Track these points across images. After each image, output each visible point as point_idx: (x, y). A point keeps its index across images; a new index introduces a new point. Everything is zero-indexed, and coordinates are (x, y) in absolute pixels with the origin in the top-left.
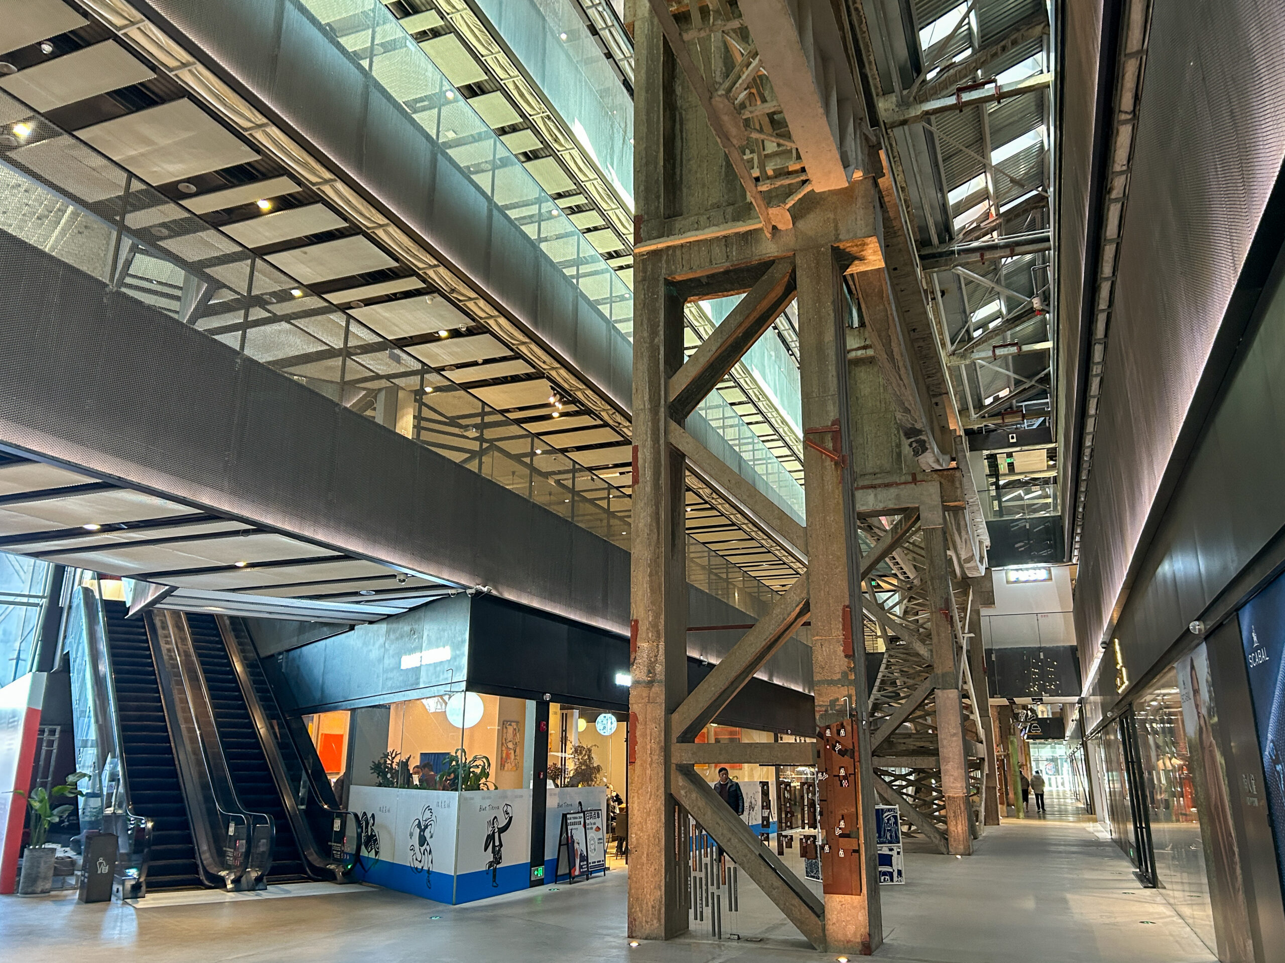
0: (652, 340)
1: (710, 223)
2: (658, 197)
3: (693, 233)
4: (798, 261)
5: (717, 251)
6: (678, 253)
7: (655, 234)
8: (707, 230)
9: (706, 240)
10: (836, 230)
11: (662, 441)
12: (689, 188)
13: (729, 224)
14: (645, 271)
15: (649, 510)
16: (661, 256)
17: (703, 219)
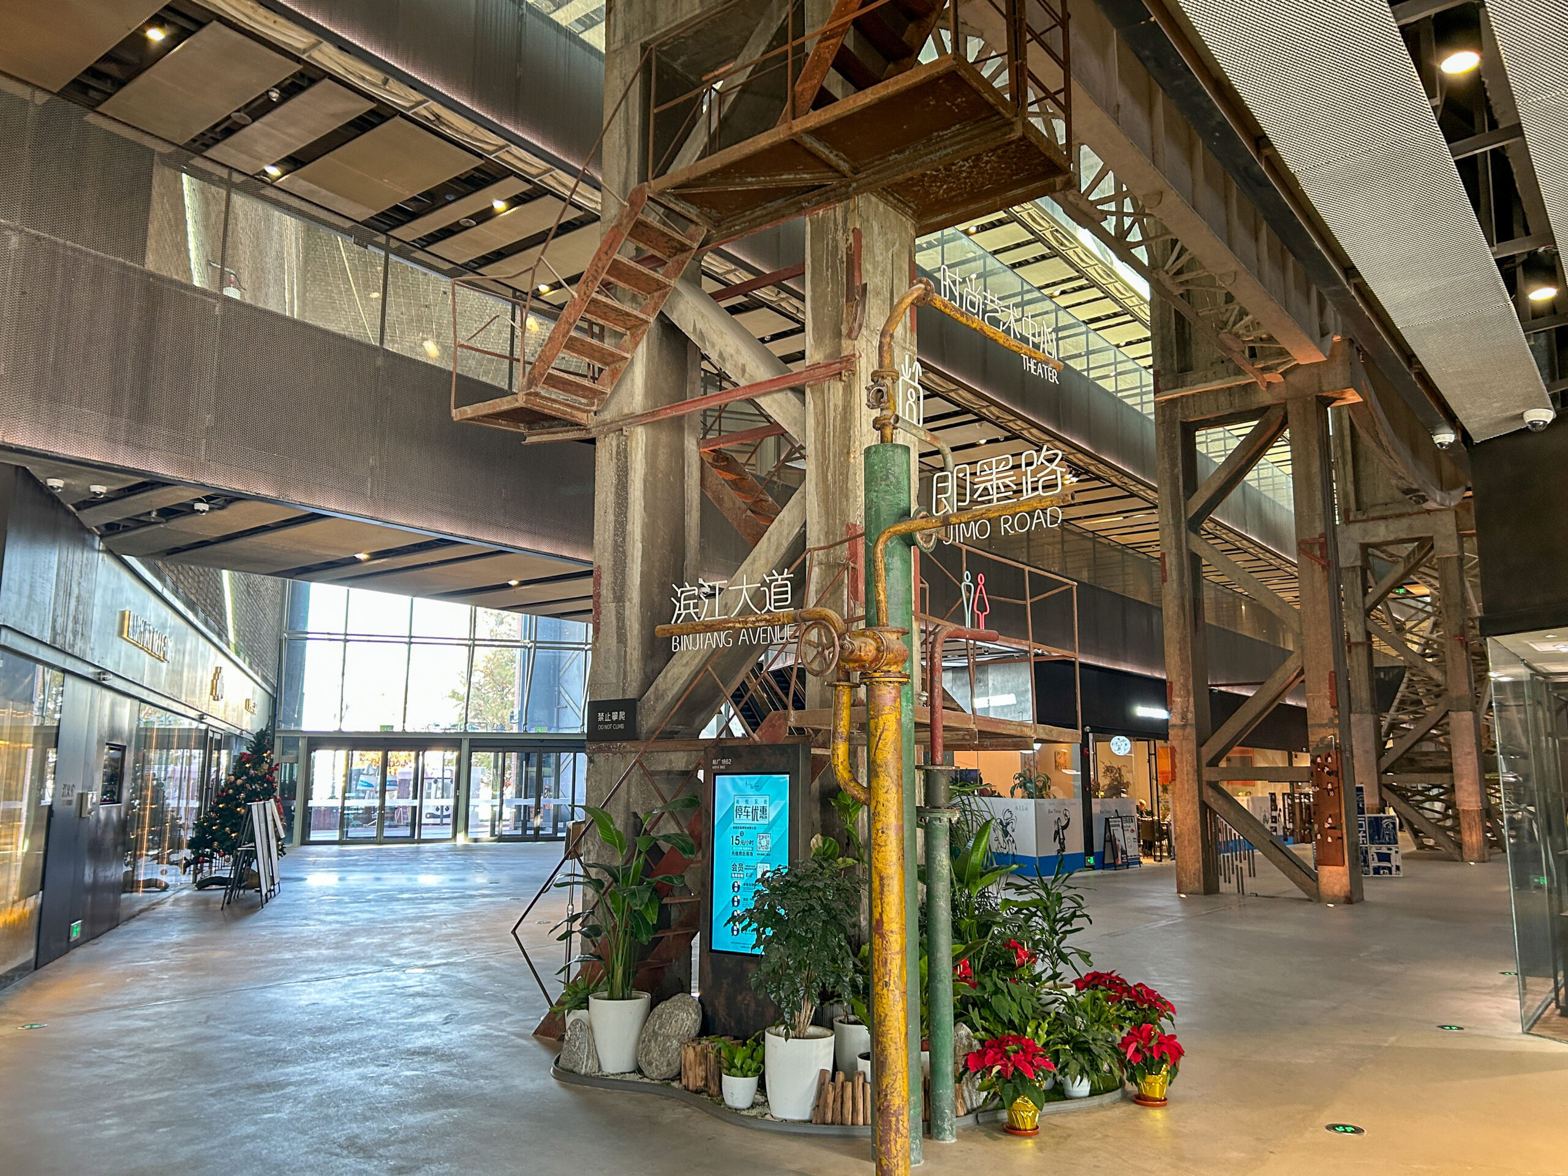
0: (1173, 470)
2: (1172, 356)
3: (1202, 385)
4: (1289, 408)
5: (1223, 399)
6: (1191, 401)
7: (1171, 385)
8: (1213, 383)
9: (1213, 390)
10: (1320, 382)
11: (1184, 550)
12: (1197, 344)
13: (1233, 378)
14: (1164, 416)
15: (1177, 602)
16: (1177, 404)
17: (1210, 374)
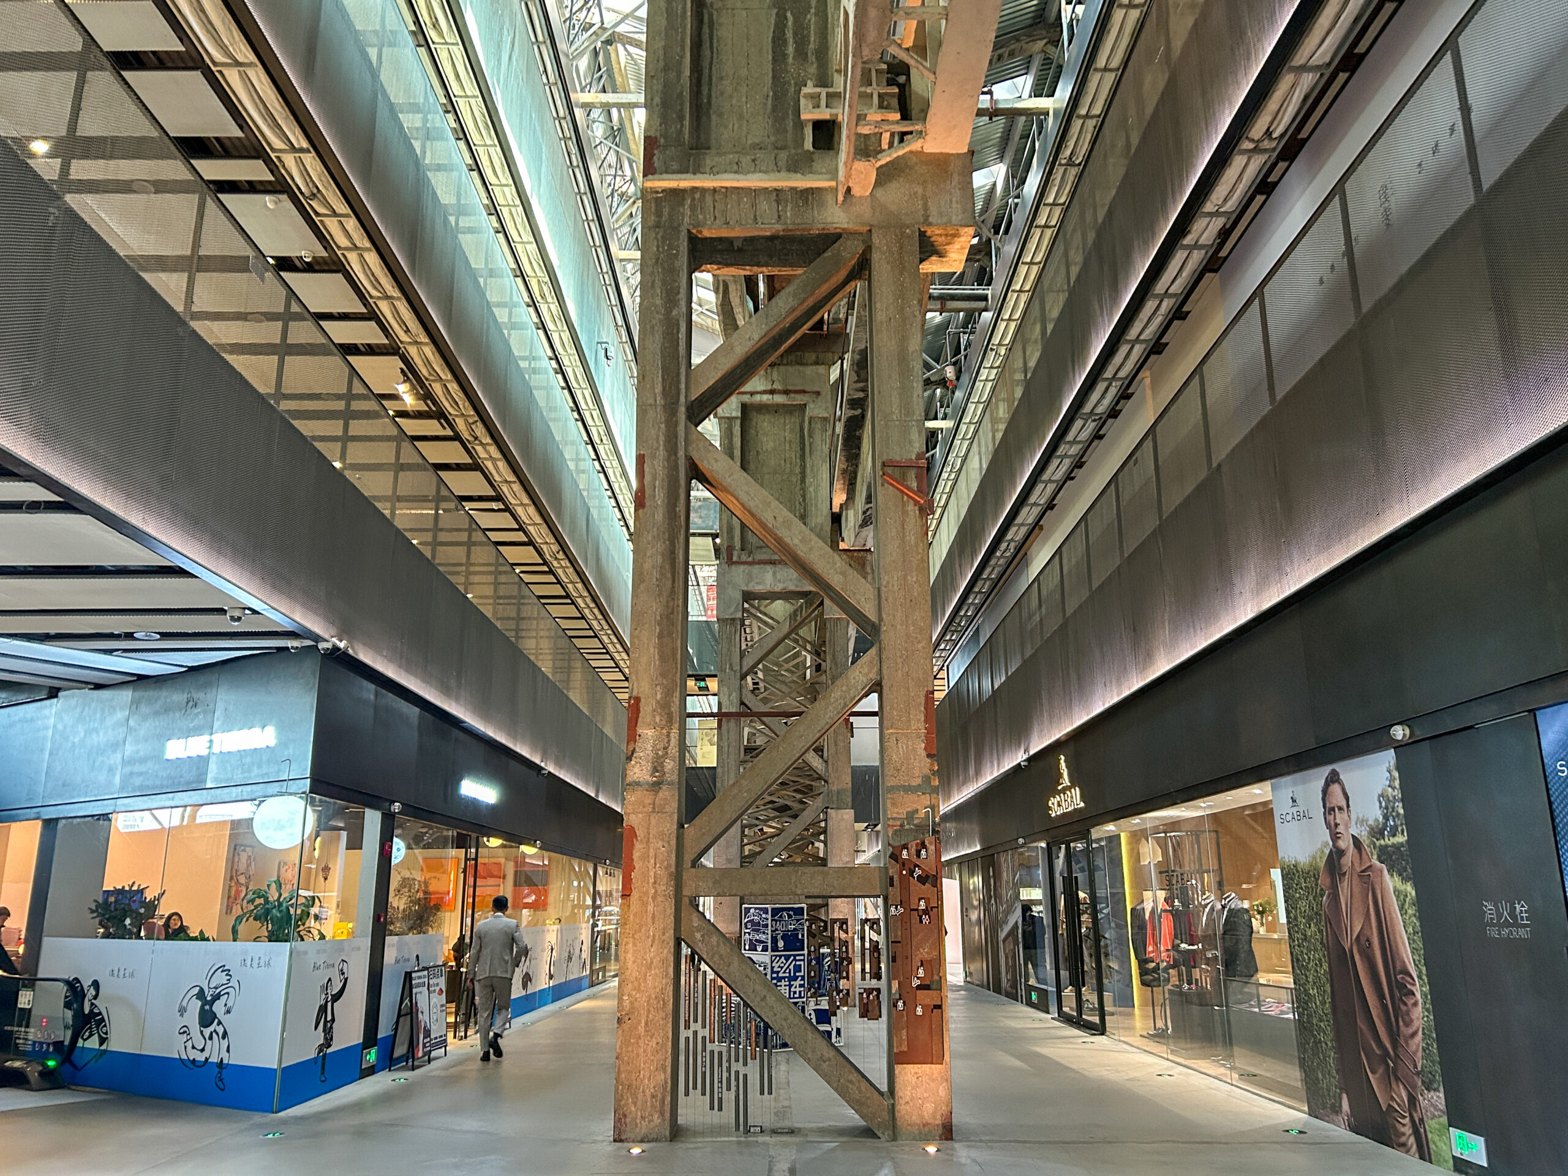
1: (755, 167)
2: (681, 118)
3: (732, 176)
4: (876, 240)
5: (765, 206)
6: (709, 199)
7: (672, 165)
8: (750, 176)
9: (750, 189)
10: (926, 209)
11: (681, 453)
12: (721, 115)
14: (659, 214)
16: (684, 199)
17: (746, 160)
